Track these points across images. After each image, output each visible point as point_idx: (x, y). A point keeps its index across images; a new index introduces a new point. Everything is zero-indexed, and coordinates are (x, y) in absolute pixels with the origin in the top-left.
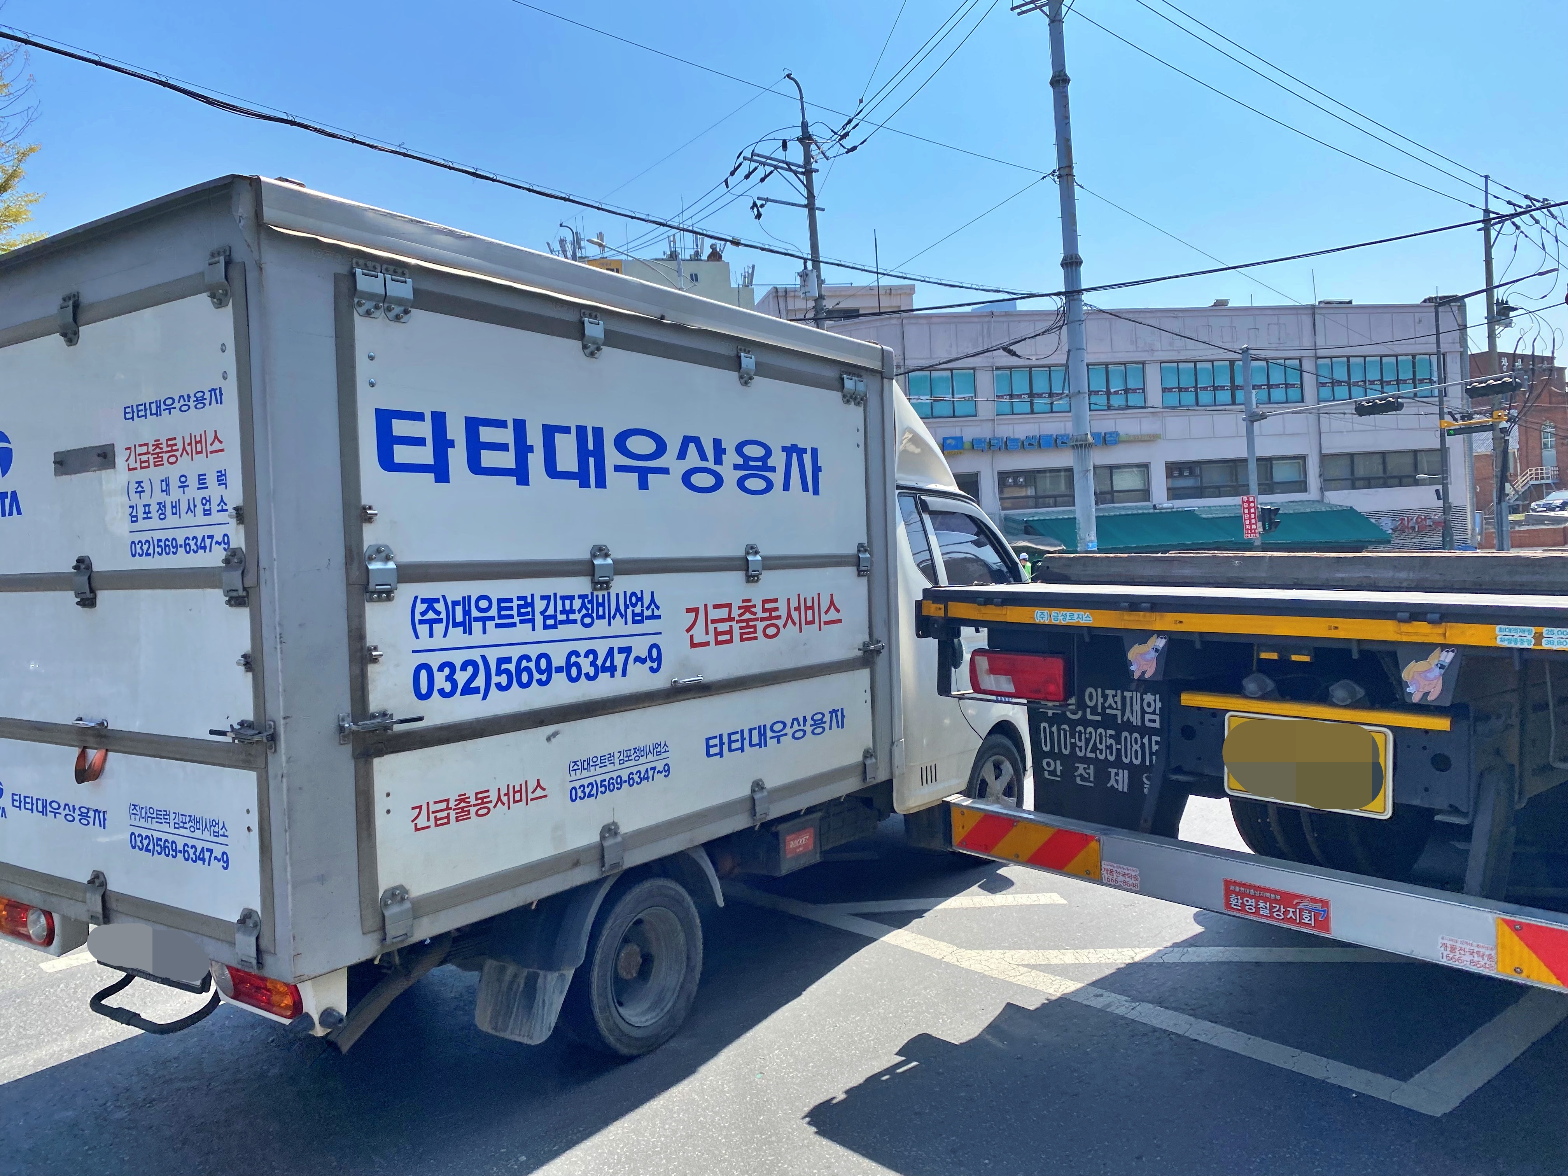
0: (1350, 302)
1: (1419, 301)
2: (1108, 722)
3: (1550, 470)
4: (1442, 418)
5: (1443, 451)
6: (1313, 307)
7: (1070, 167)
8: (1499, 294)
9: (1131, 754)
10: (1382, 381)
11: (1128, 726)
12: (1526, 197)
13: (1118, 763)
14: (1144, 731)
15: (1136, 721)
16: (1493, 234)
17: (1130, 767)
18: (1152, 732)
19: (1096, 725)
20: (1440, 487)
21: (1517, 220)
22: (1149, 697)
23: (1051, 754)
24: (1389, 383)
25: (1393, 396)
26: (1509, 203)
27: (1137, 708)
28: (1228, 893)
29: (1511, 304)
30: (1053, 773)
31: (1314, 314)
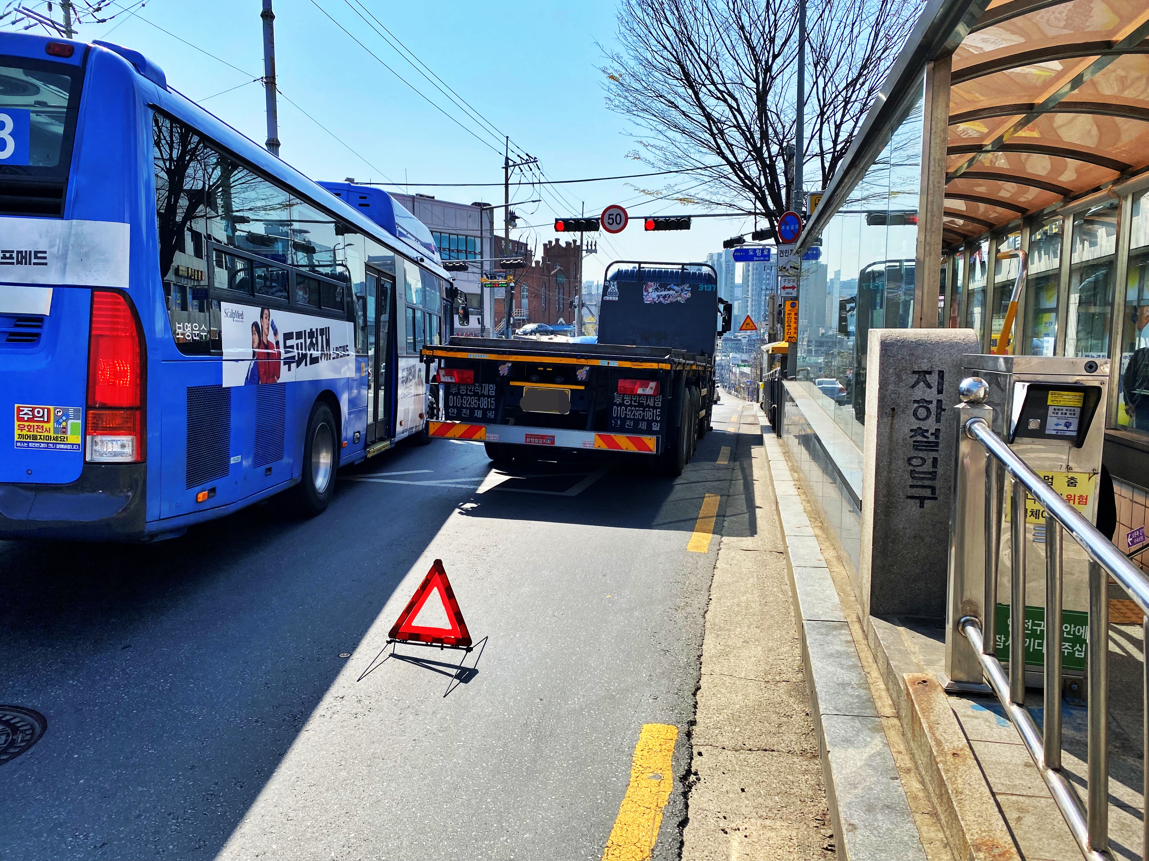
0: (433, 198)
1: (469, 204)
2: (476, 394)
3: (525, 311)
4: (482, 277)
5: (481, 296)
6: (413, 197)
7: (274, 78)
8: (511, 208)
9: (483, 405)
10: (449, 250)
11: (483, 396)
12: (527, 155)
13: (479, 408)
14: (489, 396)
15: (486, 393)
16: (510, 172)
17: (483, 409)
18: (492, 397)
19: (471, 396)
20: (480, 317)
21: (521, 166)
22: (491, 385)
23: (453, 407)
24: (453, 251)
25: (464, 262)
26: (519, 156)
27: (487, 389)
28: (526, 438)
29: (517, 214)
30: (453, 413)
31: (414, 202)
